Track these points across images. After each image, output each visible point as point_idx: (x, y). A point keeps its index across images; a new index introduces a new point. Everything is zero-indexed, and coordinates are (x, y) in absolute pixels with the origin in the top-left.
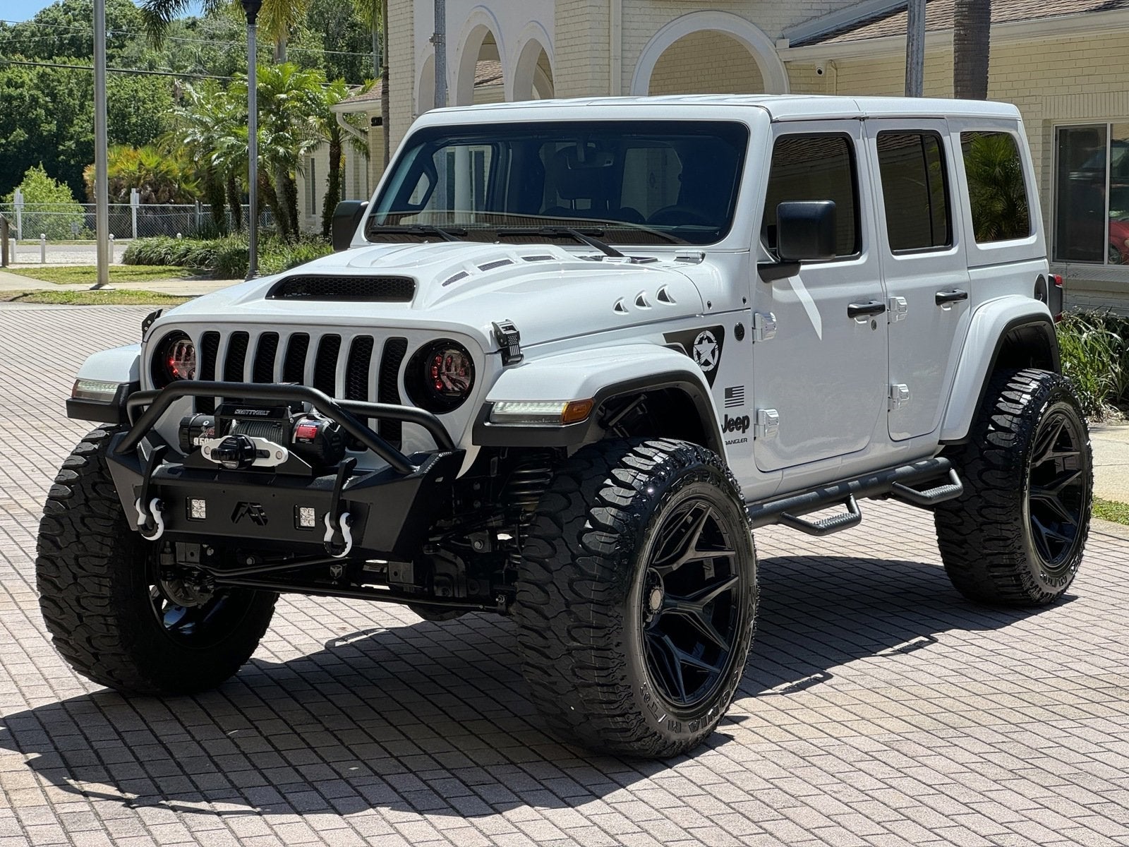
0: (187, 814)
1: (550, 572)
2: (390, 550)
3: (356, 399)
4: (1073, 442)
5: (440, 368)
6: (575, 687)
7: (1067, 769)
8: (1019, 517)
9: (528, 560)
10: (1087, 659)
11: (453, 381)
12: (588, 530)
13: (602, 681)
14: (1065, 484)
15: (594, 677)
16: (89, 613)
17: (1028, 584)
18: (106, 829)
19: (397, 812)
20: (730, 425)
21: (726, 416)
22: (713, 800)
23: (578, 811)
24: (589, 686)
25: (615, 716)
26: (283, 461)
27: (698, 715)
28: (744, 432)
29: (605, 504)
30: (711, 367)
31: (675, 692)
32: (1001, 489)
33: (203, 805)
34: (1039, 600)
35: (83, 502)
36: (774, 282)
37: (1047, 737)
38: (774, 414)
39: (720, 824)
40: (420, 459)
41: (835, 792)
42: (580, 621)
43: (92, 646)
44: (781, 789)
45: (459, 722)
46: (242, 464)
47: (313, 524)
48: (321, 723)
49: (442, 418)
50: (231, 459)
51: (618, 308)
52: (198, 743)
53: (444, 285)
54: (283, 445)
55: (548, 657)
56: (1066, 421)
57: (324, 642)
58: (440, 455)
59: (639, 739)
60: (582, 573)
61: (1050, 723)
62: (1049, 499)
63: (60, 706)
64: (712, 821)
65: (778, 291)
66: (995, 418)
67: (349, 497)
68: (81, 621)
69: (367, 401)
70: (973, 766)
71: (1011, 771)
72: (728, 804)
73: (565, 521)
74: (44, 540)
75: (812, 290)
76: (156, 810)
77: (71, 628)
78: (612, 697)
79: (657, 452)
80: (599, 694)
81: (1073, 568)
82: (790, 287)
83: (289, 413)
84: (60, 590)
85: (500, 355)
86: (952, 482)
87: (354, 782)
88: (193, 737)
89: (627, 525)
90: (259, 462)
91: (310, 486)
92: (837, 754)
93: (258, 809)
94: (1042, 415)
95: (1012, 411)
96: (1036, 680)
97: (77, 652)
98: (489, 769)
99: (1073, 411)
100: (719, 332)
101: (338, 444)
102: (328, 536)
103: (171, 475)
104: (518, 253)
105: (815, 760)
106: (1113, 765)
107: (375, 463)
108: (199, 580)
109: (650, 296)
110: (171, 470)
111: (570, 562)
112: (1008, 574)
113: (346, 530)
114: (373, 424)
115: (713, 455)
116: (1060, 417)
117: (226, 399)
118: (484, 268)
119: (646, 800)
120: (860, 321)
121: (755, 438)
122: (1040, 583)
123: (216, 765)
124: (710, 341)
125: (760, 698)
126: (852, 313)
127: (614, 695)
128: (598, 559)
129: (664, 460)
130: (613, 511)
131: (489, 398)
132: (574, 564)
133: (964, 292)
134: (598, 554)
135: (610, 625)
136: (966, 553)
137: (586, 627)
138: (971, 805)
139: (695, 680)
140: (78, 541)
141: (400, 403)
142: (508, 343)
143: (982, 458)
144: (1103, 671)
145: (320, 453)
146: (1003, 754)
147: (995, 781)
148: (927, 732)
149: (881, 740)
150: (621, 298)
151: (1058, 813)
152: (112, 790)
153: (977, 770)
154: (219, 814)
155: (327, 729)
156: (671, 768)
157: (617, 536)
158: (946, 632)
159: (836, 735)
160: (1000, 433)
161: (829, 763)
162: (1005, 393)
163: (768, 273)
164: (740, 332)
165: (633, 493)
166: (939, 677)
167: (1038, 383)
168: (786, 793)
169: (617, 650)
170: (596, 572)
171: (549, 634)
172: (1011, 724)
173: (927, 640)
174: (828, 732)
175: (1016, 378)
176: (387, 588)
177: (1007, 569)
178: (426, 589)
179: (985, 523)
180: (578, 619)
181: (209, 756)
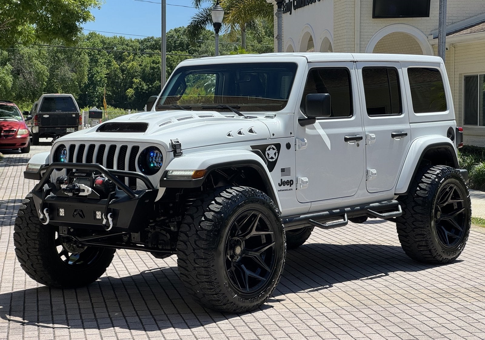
0: (43, 328)
1: (188, 237)
2: (127, 228)
3: (121, 170)
4: (461, 196)
5: (152, 158)
6: (198, 283)
7: (399, 320)
8: (429, 225)
9: (182, 232)
10: (444, 283)
11: (157, 163)
12: (203, 221)
13: (207, 280)
14: (458, 213)
15: (204, 279)
16: (31, 255)
17: (435, 254)
18: (9, 332)
19: (121, 329)
20: (283, 183)
21: (281, 180)
22: (247, 327)
23: (191, 330)
24: (203, 282)
25: (213, 295)
26: (89, 193)
27: (254, 296)
28: (290, 186)
29: (210, 210)
30: (274, 160)
31: (243, 287)
32: (421, 214)
33: (51, 325)
34: (441, 261)
35: (30, 211)
36: (307, 126)
37: (401, 309)
38: (305, 179)
39: (243, 336)
40: (139, 192)
41: (297, 326)
42: (199, 256)
43: (33, 267)
44: (277, 325)
45: (170, 300)
46: (74, 194)
47: (100, 218)
48: (117, 298)
49: (150, 177)
50: (69, 192)
51: (229, 135)
52: (65, 305)
53: (160, 126)
54: (90, 187)
55: (187, 271)
56: (455, 187)
57: (141, 271)
58: (147, 191)
59: (225, 305)
60: (200, 237)
61: (407, 305)
62: (450, 220)
63: (23, 291)
64: (241, 335)
65: (308, 130)
66: (420, 185)
67: (112, 207)
68: (29, 257)
69: (124, 170)
70: (360, 319)
71: (375, 321)
72: (251, 329)
73: (195, 217)
74: (16, 226)
75: (325, 130)
76: (32, 326)
77: (26, 260)
78: (212, 287)
79: (234, 191)
80: (206, 285)
81: (459, 248)
82: (314, 128)
83: (93, 175)
84: (21, 245)
85: (173, 152)
86: (398, 210)
87: (113, 319)
88: (64, 303)
89: (218, 219)
90: (81, 194)
91: (99, 203)
92: (309, 313)
93: (70, 327)
94: (441, 184)
95: (427, 182)
96: (416, 290)
97: (29, 270)
98: (168, 316)
99: (459, 183)
100: (278, 146)
101: (111, 187)
102: (104, 222)
103: (51, 199)
104: (197, 114)
105: (299, 316)
106: (419, 320)
107: (122, 194)
108: (75, 242)
109: (245, 131)
110: (52, 197)
111: (195, 233)
112: (426, 249)
113: (110, 219)
114: (127, 179)
115: (262, 193)
116: (452, 185)
117: (77, 170)
118: (179, 120)
119: (220, 327)
120: (350, 143)
121: (296, 189)
122: (442, 254)
123: (66, 312)
124: (274, 149)
125: (297, 293)
126: (346, 140)
127: (212, 286)
128: (205, 232)
129: (237, 194)
130: (213, 213)
131: (167, 169)
132: (197, 234)
133: (406, 133)
134: (206, 230)
135: (209, 258)
136: (409, 241)
137: (201, 258)
138: (347, 332)
139: (253, 282)
140: (28, 226)
141: (136, 171)
142: (176, 148)
143: (414, 201)
144: (448, 287)
145: (104, 190)
146: (378, 315)
147: (365, 324)
148: (354, 307)
149: (332, 309)
150: (231, 131)
151: (381, 335)
152: (20, 319)
153: (362, 320)
154: (54, 328)
155: (118, 301)
156: (239, 316)
157: (213, 223)
158: (395, 272)
159: (315, 307)
160: (422, 191)
161: (304, 317)
162: (425, 175)
163: (303, 122)
164: (288, 146)
165: (221, 206)
166: (377, 288)
167: (440, 171)
168: (278, 326)
169: (212, 268)
170: (204, 237)
171: (187, 262)
172: (391, 304)
173: (384, 275)
174: (313, 306)
175: (432, 169)
176: (143, 246)
177: (425, 247)
178: (155, 246)
179: (414, 228)
180: (198, 256)
181: (66, 309)
